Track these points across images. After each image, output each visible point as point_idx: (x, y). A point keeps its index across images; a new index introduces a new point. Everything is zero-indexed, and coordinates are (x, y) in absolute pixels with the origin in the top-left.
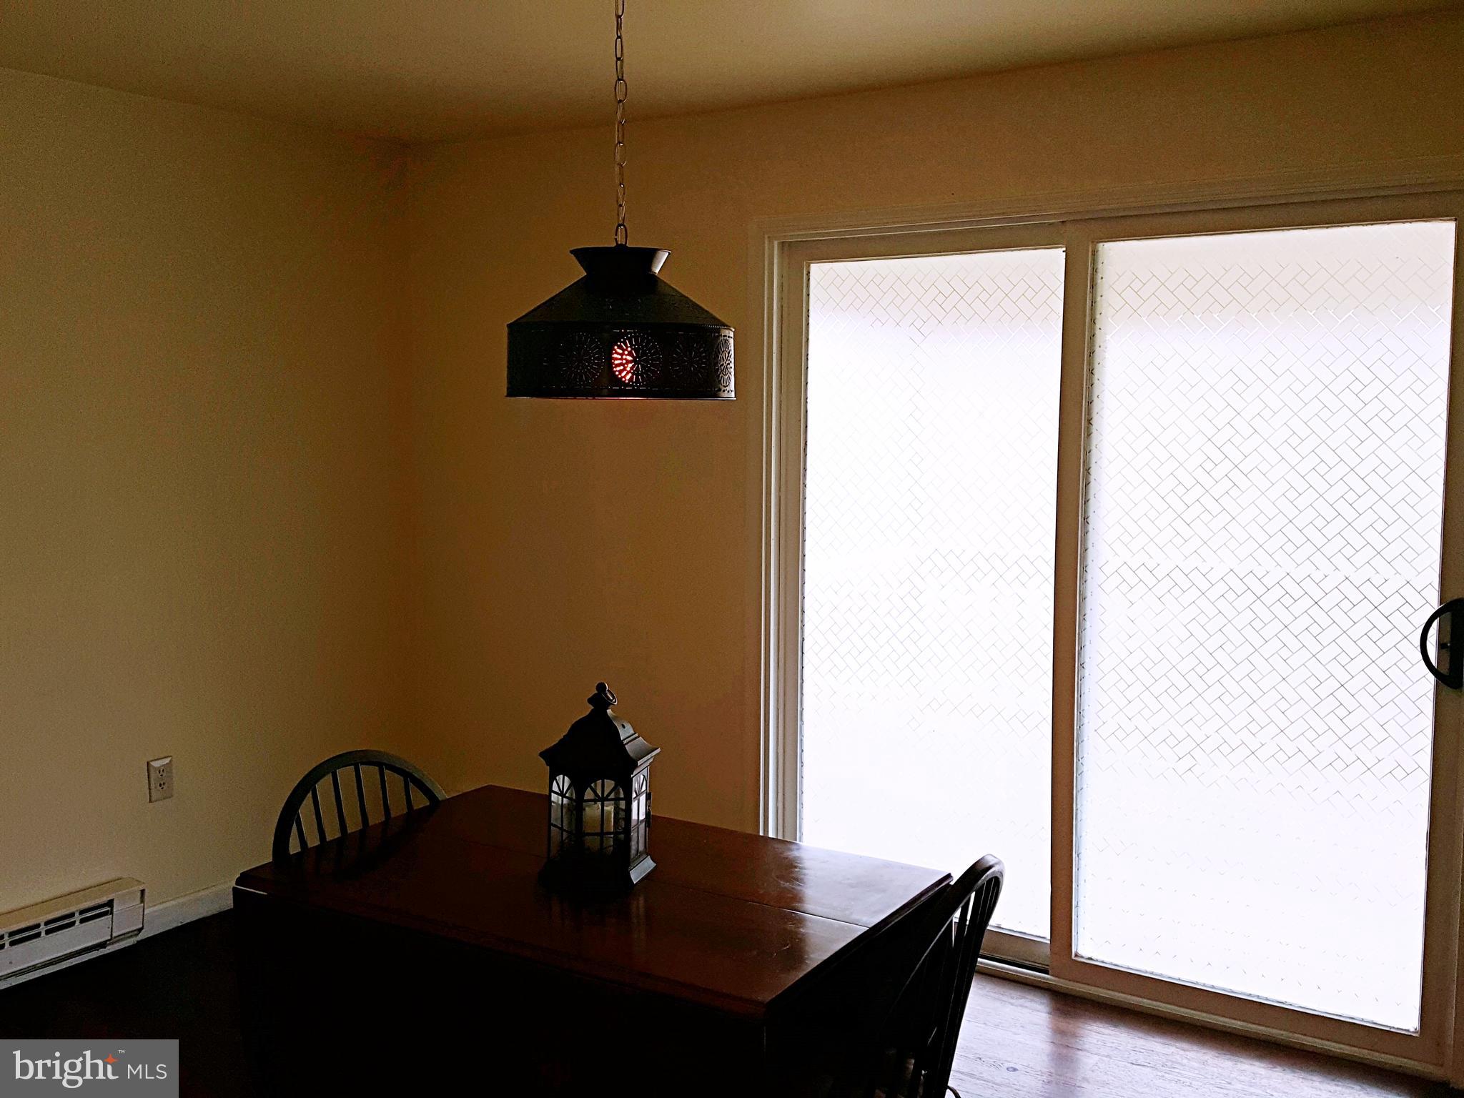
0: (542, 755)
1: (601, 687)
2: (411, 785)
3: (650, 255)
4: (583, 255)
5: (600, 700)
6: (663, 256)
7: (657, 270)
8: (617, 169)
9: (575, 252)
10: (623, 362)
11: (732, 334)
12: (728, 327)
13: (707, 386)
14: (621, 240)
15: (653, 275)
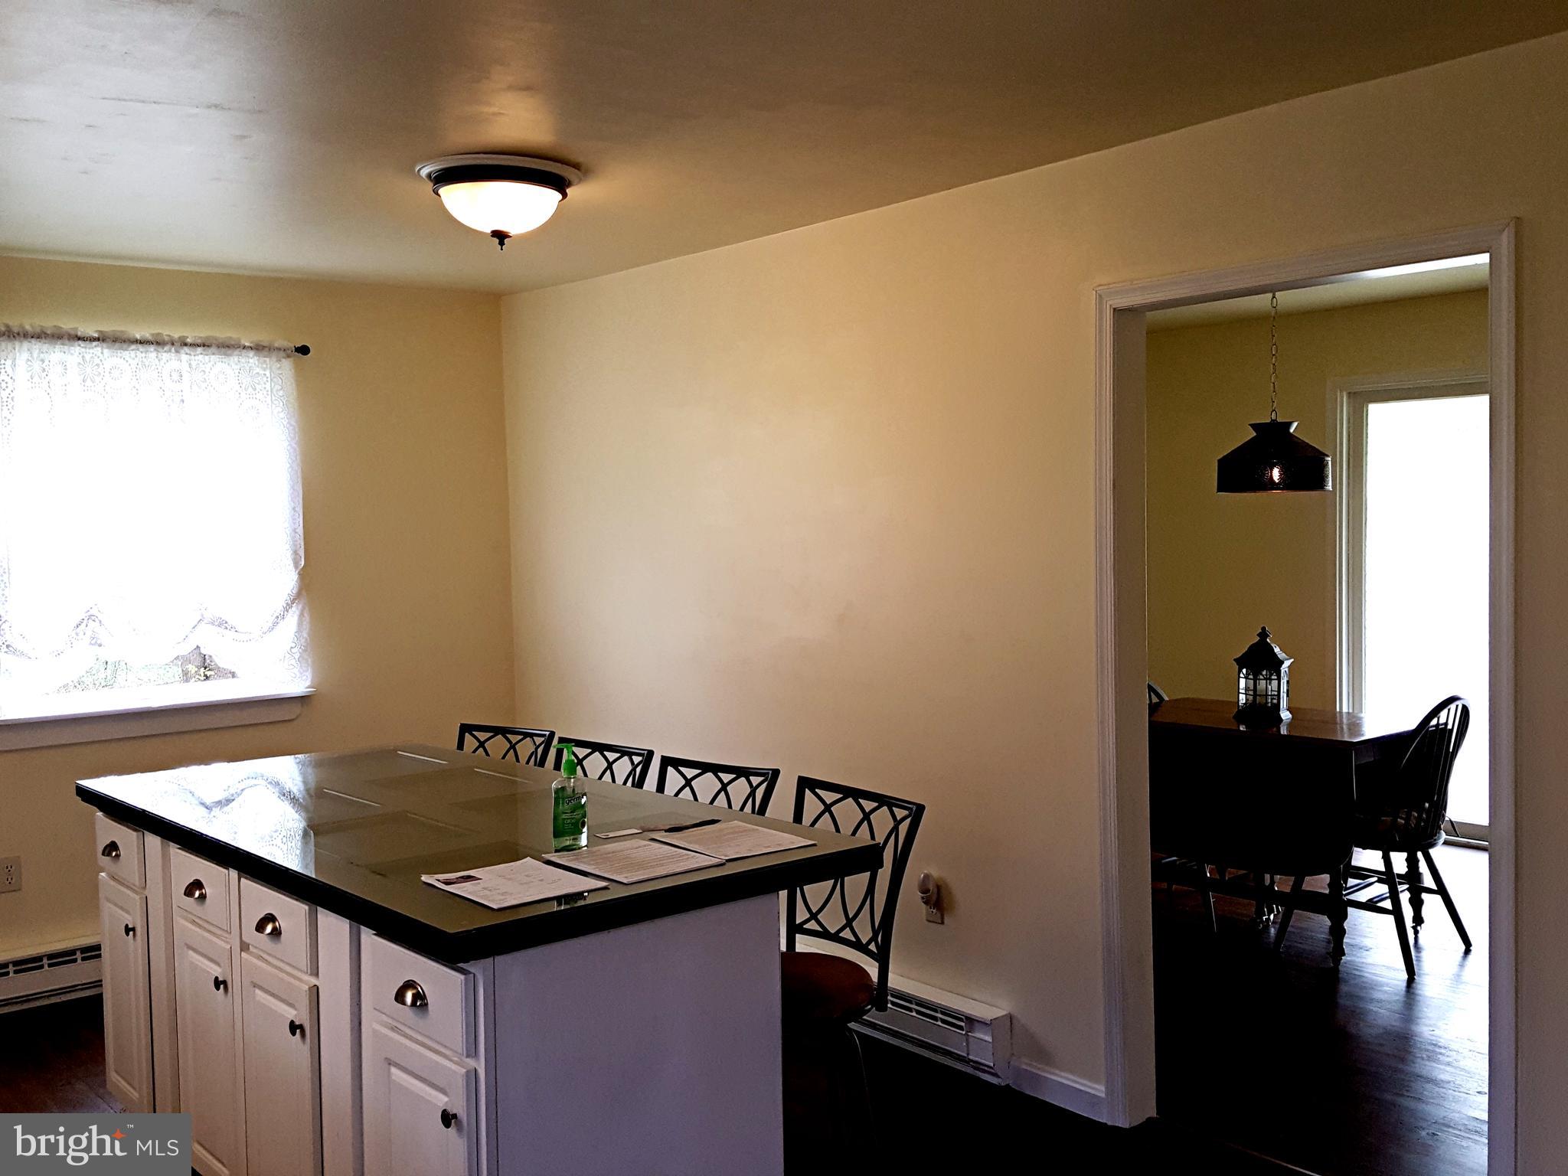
0: (1235, 660)
1: (1264, 629)
2: (1152, 694)
3: (1289, 424)
4: (1254, 426)
5: (1263, 634)
6: (1295, 425)
7: (1292, 431)
8: (1272, 385)
9: (1250, 425)
10: (1276, 474)
11: (1330, 459)
12: (1328, 456)
13: (1318, 483)
14: (1273, 417)
15: (1291, 434)
